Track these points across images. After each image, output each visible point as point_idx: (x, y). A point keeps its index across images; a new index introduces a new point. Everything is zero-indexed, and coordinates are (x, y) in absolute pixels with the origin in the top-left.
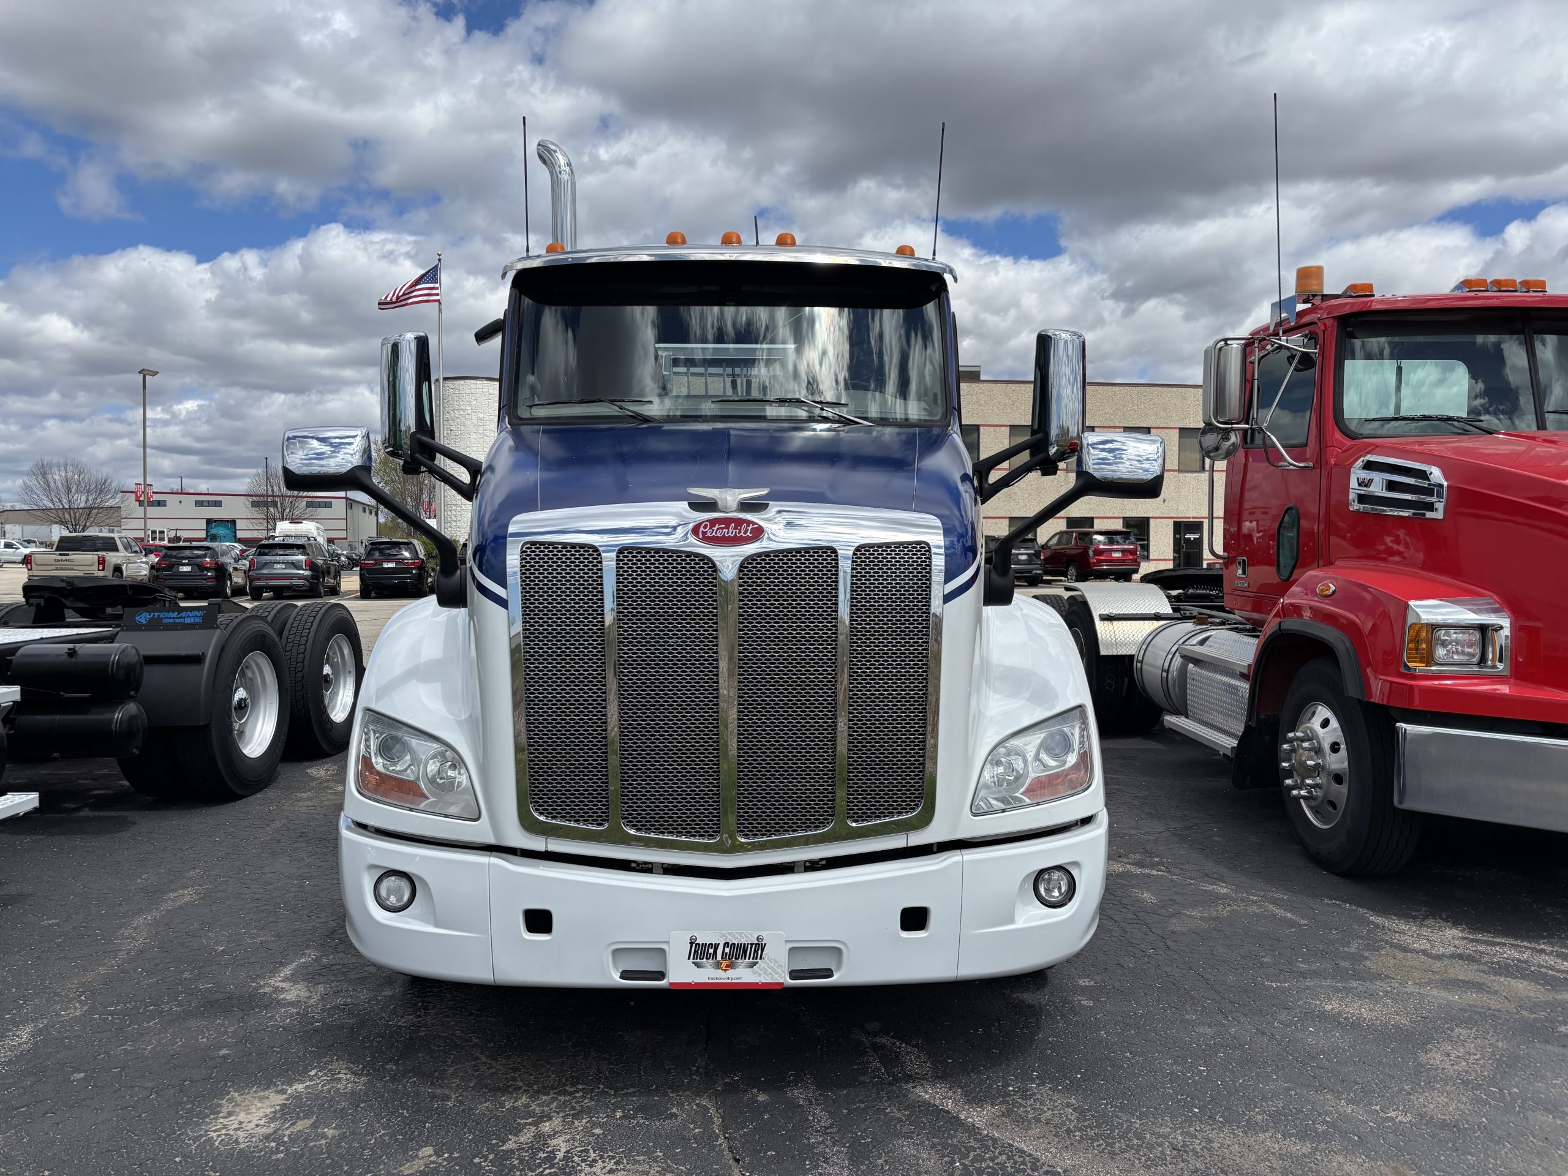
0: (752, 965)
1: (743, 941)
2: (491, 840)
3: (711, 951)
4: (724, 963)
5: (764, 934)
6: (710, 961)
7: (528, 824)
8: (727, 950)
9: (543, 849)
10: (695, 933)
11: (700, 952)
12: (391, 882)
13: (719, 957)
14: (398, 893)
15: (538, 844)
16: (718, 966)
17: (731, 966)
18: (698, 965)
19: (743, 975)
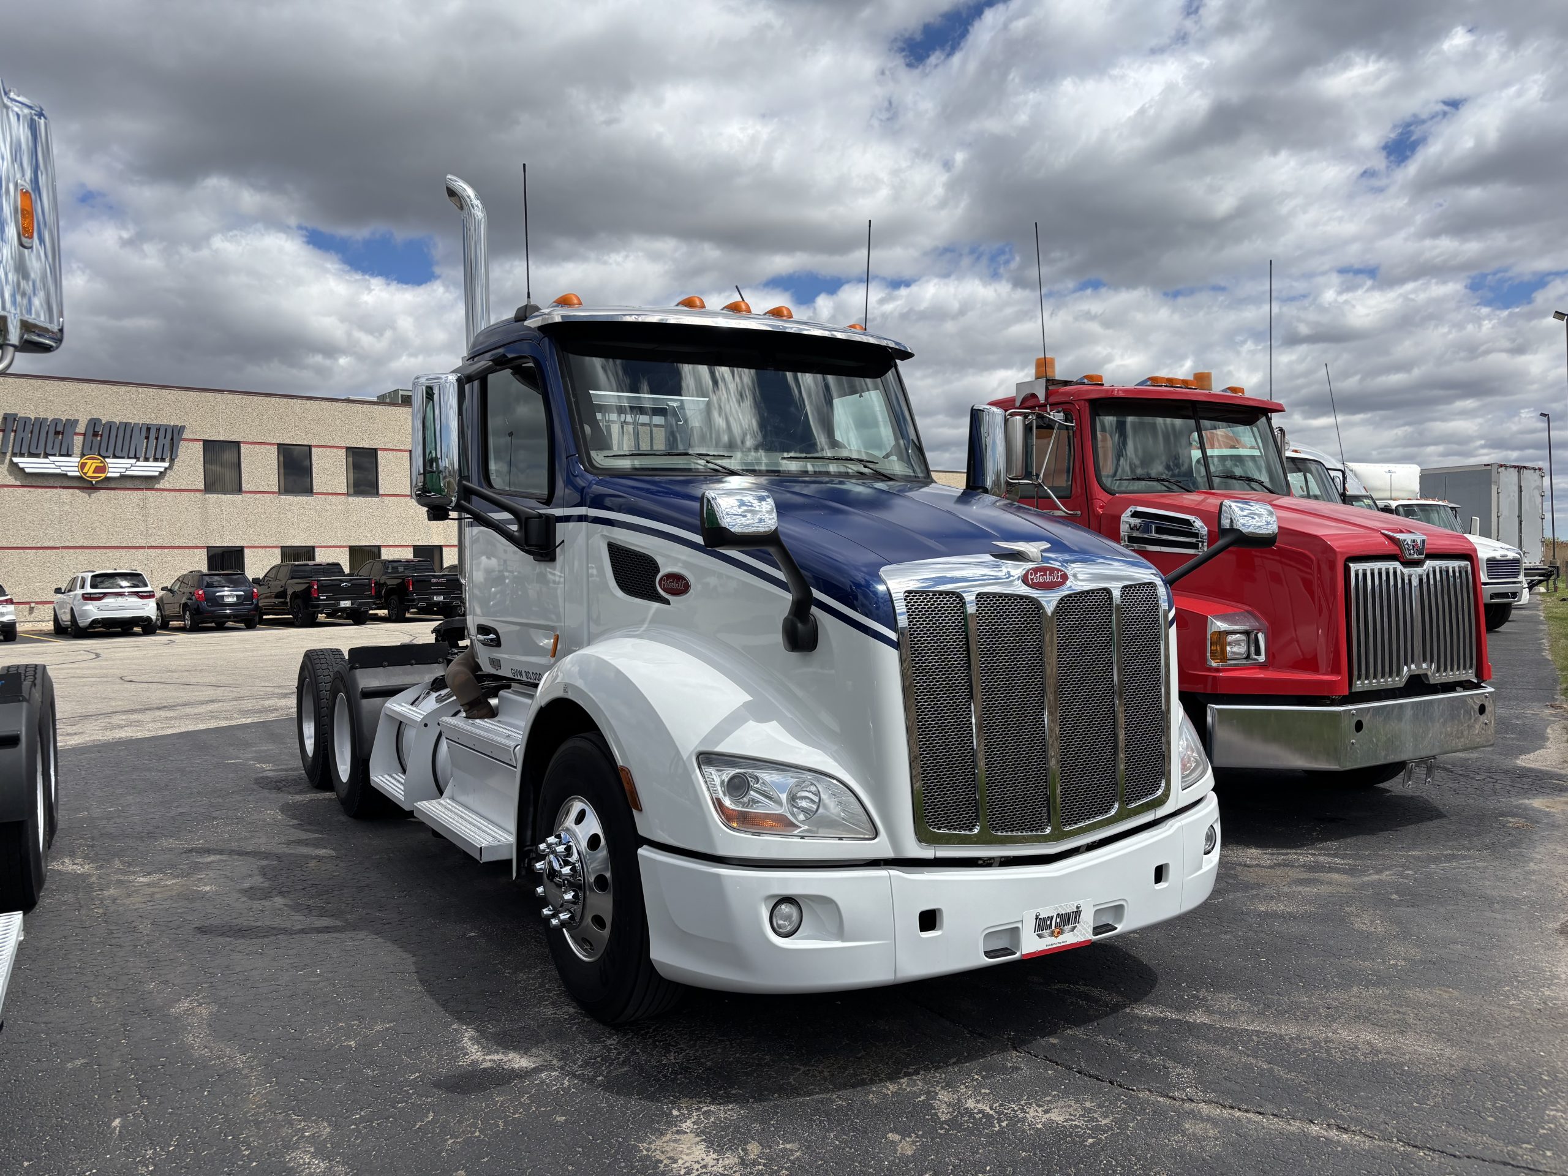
0: (1073, 929)
1: (1068, 911)
2: (890, 854)
3: (1048, 923)
4: (1057, 931)
5: (1081, 902)
6: (1048, 931)
7: (923, 836)
8: (1058, 920)
9: (932, 856)
10: (1039, 910)
11: (1042, 924)
12: (785, 908)
13: (1053, 928)
14: (788, 918)
15: (928, 853)
16: (1052, 934)
17: (1061, 933)
18: (1040, 936)
19: (1069, 938)
